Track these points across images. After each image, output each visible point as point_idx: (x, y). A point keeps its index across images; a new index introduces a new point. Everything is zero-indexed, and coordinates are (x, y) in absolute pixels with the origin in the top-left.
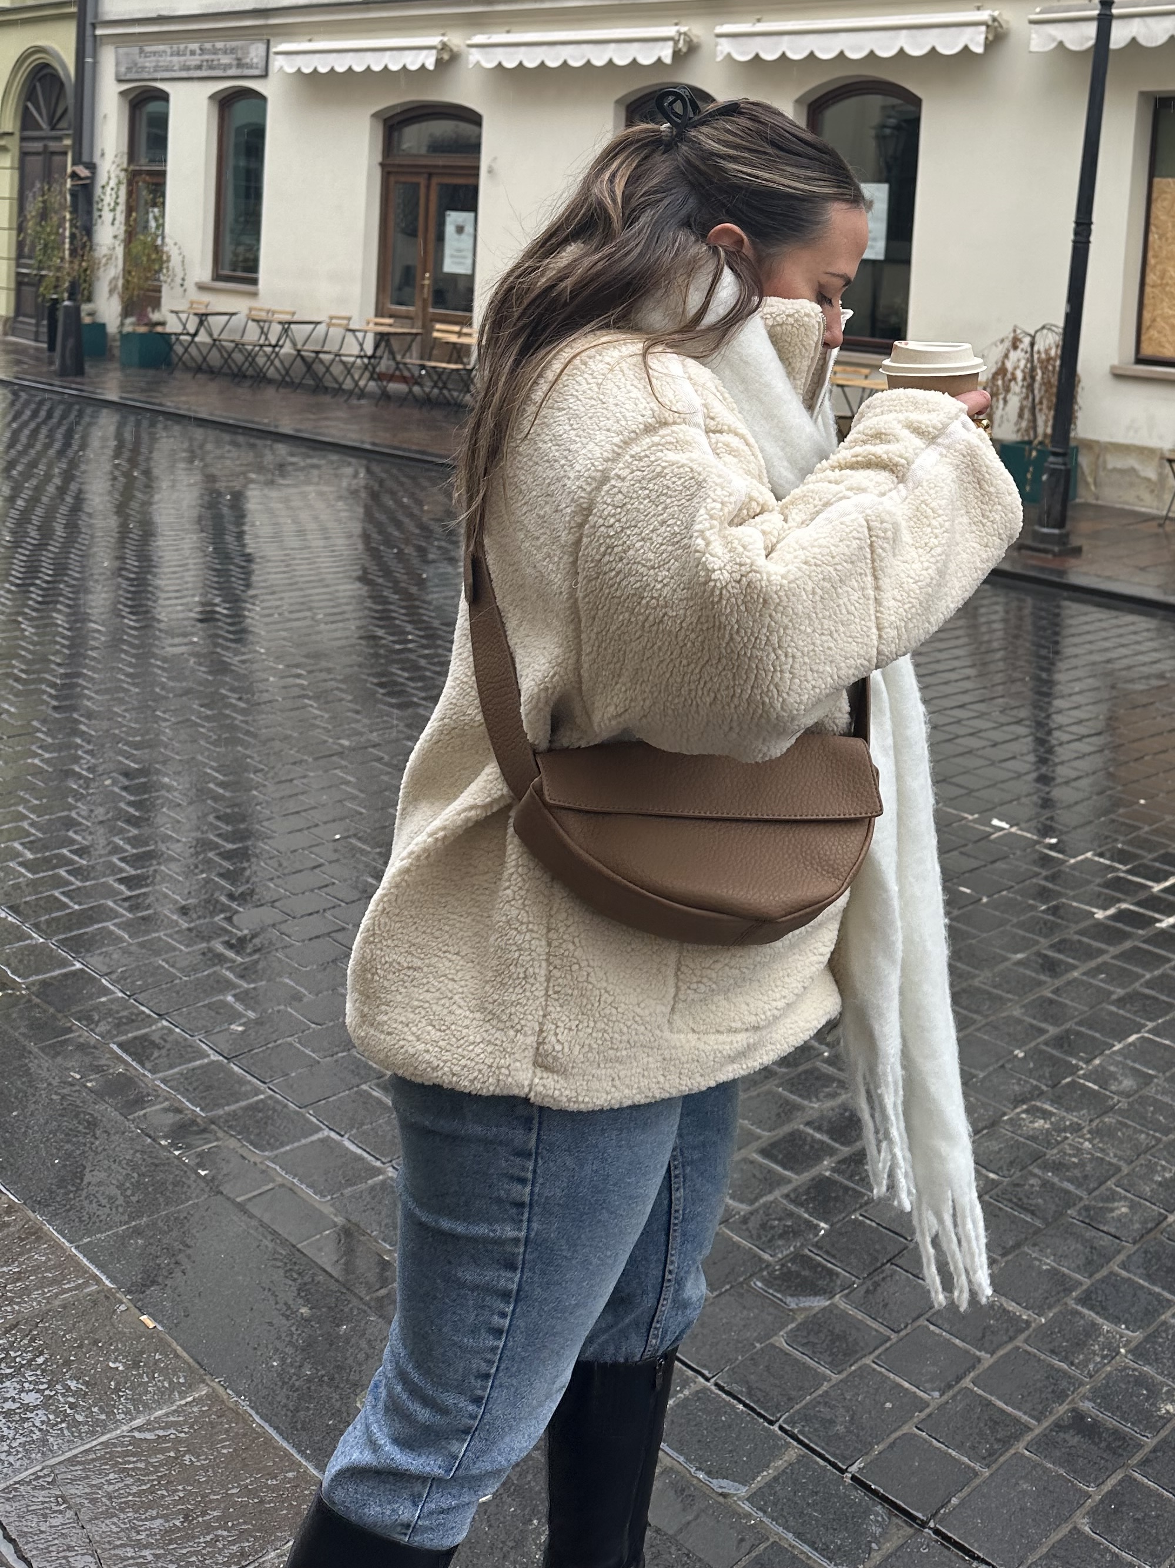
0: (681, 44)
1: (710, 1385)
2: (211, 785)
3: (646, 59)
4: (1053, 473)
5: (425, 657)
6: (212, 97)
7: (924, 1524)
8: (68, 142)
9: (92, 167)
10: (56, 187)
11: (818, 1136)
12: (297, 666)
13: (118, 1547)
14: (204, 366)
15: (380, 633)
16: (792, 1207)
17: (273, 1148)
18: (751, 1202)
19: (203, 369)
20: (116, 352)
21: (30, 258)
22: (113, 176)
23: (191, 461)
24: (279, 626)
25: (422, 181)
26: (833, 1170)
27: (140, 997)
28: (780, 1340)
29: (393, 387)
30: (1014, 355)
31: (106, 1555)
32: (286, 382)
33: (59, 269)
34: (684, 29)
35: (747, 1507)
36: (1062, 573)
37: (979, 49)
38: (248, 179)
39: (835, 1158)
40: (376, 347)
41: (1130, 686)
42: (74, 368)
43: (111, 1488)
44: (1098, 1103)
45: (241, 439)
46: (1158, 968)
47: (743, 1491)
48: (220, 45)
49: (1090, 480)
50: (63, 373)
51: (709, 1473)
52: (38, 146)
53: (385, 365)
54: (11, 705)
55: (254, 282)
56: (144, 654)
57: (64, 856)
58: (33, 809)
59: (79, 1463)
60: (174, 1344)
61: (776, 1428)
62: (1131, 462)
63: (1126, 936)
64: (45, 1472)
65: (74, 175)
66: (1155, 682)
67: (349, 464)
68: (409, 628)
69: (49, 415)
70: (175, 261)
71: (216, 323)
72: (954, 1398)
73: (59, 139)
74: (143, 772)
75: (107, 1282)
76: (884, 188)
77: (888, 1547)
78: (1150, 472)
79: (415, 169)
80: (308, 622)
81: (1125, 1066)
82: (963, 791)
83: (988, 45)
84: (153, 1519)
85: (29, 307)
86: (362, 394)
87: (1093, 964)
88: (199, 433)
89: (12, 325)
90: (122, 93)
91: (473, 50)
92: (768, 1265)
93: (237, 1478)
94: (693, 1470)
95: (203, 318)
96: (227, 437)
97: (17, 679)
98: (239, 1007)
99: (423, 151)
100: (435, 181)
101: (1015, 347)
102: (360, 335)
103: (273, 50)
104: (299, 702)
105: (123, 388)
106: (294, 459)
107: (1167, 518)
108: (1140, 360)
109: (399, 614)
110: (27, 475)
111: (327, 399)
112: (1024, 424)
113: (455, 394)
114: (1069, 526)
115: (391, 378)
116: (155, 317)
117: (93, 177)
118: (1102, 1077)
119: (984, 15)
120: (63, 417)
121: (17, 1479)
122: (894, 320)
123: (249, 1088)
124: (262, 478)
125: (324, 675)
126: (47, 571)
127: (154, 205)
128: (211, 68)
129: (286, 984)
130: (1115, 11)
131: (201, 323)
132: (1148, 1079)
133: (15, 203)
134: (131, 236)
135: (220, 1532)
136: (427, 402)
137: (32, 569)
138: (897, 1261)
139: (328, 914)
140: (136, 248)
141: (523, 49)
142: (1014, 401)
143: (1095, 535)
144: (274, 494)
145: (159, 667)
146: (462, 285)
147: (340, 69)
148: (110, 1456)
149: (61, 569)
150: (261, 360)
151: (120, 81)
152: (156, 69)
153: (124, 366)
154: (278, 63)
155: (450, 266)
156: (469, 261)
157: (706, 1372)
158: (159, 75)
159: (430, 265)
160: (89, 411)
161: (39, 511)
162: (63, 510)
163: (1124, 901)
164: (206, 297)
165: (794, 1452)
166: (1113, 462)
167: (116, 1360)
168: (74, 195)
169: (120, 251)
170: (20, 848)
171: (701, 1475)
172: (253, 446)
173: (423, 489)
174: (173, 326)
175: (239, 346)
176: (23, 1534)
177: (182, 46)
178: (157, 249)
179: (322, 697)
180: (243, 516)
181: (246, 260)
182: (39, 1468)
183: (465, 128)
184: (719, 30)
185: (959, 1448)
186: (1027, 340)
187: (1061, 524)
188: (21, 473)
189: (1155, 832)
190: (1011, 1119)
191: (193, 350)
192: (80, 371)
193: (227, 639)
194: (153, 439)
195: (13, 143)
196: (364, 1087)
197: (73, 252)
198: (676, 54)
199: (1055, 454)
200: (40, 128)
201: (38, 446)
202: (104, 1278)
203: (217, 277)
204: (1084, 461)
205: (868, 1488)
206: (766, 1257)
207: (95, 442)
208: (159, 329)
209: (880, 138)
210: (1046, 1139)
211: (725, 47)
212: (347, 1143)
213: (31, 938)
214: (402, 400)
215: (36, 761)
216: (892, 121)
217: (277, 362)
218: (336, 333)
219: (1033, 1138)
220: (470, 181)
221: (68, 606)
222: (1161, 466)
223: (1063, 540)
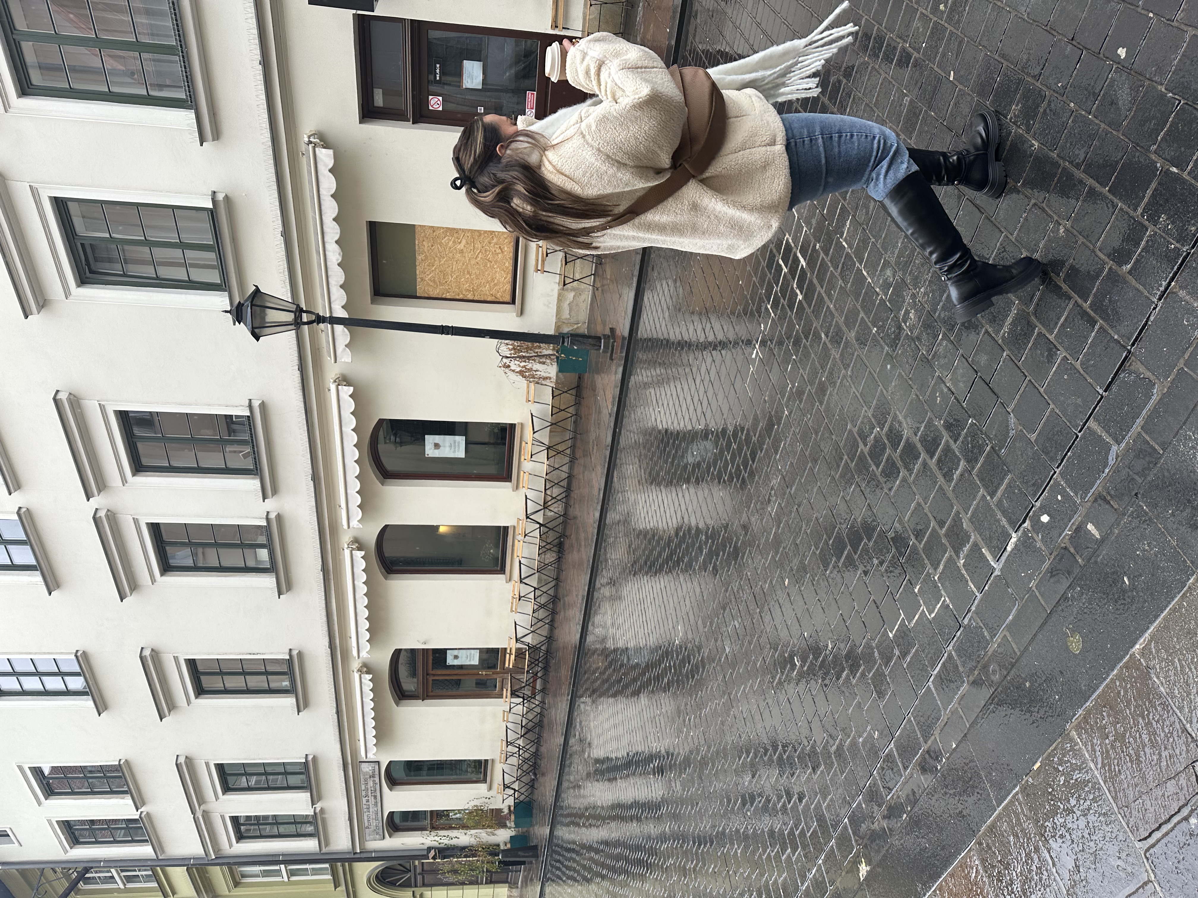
0: (354, 547)
1: (1058, 471)
2: (749, 760)
3: (362, 564)
4: (572, 343)
5: (677, 656)
6: (391, 790)
7: (1129, 352)
8: (417, 862)
9: (429, 849)
10: (440, 867)
11: (922, 428)
12: (684, 721)
13: (1161, 770)
14: (530, 784)
15: (666, 680)
16: (961, 439)
17: (940, 710)
18: (959, 460)
19: (532, 785)
20: (525, 829)
21: (477, 878)
22: (433, 839)
23: (579, 787)
24: (664, 733)
25: (431, 678)
26: (940, 419)
27: (861, 785)
28: (1033, 437)
29: (538, 686)
30: (513, 367)
31: (1166, 776)
32: (538, 742)
33: (483, 862)
34: (346, 546)
35: (1123, 445)
36: (624, 338)
37: (351, 389)
38: (433, 769)
39: (934, 419)
40: (519, 697)
41: (681, 296)
42: (534, 850)
43: (1129, 777)
44: (901, 286)
45: (567, 762)
46: (827, 265)
47: (1115, 448)
48: (363, 787)
49: (575, 326)
50: (536, 856)
51: (1105, 467)
52: (419, 878)
53: (527, 692)
54: (710, 867)
55: (486, 761)
56: (682, 801)
57: (788, 833)
58: (764, 851)
59: (1116, 795)
60: (1049, 751)
61: (1080, 434)
62: (565, 306)
63: (811, 282)
64: (1122, 812)
65: (434, 858)
66: (678, 284)
67: (579, 705)
68: (663, 666)
69: (558, 861)
70: (477, 803)
71: (508, 779)
72: (1060, 343)
73: (415, 867)
74: (743, 797)
75: (1017, 789)
76: (427, 437)
77: (1142, 369)
78: (571, 295)
79: (425, 684)
80: (661, 718)
81: (880, 275)
82: (738, 374)
83: (349, 384)
84: (1145, 753)
85: (503, 876)
86: (543, 702)
87: (826, 298)
88: (565, 784)
89: (513, 885)
90: (390, 837)
91: (361, 655)
92: (992, 447)
93: (1121, 711)
94: (1104, 475)
95: (506, 787)
96: (567, 770)
97: (696, 865)
98: (865, 735)
99: (415, 680)
100: (431, 672)
101: (509, 366)
102: (512, 705)
103: (365, 760)
104: (703, 718)
105: (543, 825)
106: (577, 734)
107: (593, 286)
108: (513, 302)
109: (655, 672)
110: (590, 870)
111: (546, 720)
112: (548, 361)
113: (541, 654)
114: (599, 334)
115: (534, 688)
116: (506, 811)
117: (435, 848)
118: (886, 286)
119: (333, 387)
120: (559, 854)
121: (1126, 827)
122: (496, 430)
123: (908, 726)
124: (587, 749)
125: (689, 707)
126: (639, 855)
127: (448, 815)
128: (375, 791)
129: (852, 711)
130: (328, 315)
131: (509, 787)
132: (887, 264)
133: (449, 887)
134: (463, 826)
135: (1151, 717)
136: (546, 669)
137: (639, 863)
138: (988, 381)
139: (814, 693)
140: (471, 823)
141: (359, 629)
142: (537, 366)
143: (604, 323)
144: (595, 743)
145: (688, 792)
146: (485, 656)
147: (373, 723)
148: (1112, 777)
149: (638, 848)
150: (527, 755)
151: (384, 838)
152: (376, 819)
153: (532, 825)
154: (371, 757)
155: (475, 661)
156: (472, 651)
157: (1052, 473)
158: (380, 819)
159: (476, 671)
160: (555, 841)
161: (608, 862)
162: (607, 849)
163: (792, 286)
164: (495, 786)
165: (1092, 423)
166: (566, 315)
167: (1059, 781)
168: (444, 857)
169: (473, 832)
170: (785, 856)
171: (1107, 471)
172: (571, 755)
173: (590, 666)
174: (511, 801)
175: (519, 767)
176: (1156, 821)
177: (365, 807)
178: (471, 813)
179: (700, 706)
180: (608, 758)
181: (475, 767)
182: (1119, 816)
183: (402, 659)
184: (345, 526)
185: (1086, 338)
186: (505, 360)
187: (599, 338)
188: (589, 873)
189: (756, 274)
190: (910, 330)
191: (522, 790)
192: (535, 847)
193: (672, 759)
194: (569, 807)
195: (418, 891)
196: (905, 666)
197: (474, 856)
198: (359, 549)
199: (563, 342)
200: (410, 878)
201: (575, 865)
202: (1014, 791)
203: (484, 781)
204: (566, 330)
205: (1111, 383)
206: (988, 448)
207: (572, 837)
208: (512, 808)
209: (401, 444)
210: (919, 312)
211: (354, 523)
212: (936, 672)
213: (832, 846)
214: (545, 682)
215: (739, 851)
216: (393, 438)
217: (527, 747)
218: (511, 718)
219: (919, 318)
220: (431, 653)
221: (657, 843)
222: (567, 290)
223: (606, 337)
